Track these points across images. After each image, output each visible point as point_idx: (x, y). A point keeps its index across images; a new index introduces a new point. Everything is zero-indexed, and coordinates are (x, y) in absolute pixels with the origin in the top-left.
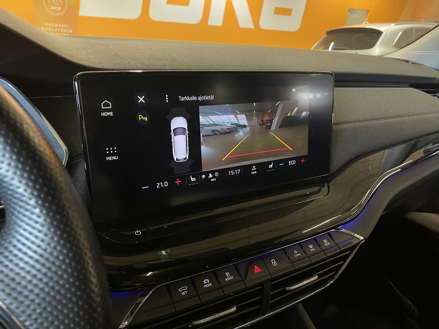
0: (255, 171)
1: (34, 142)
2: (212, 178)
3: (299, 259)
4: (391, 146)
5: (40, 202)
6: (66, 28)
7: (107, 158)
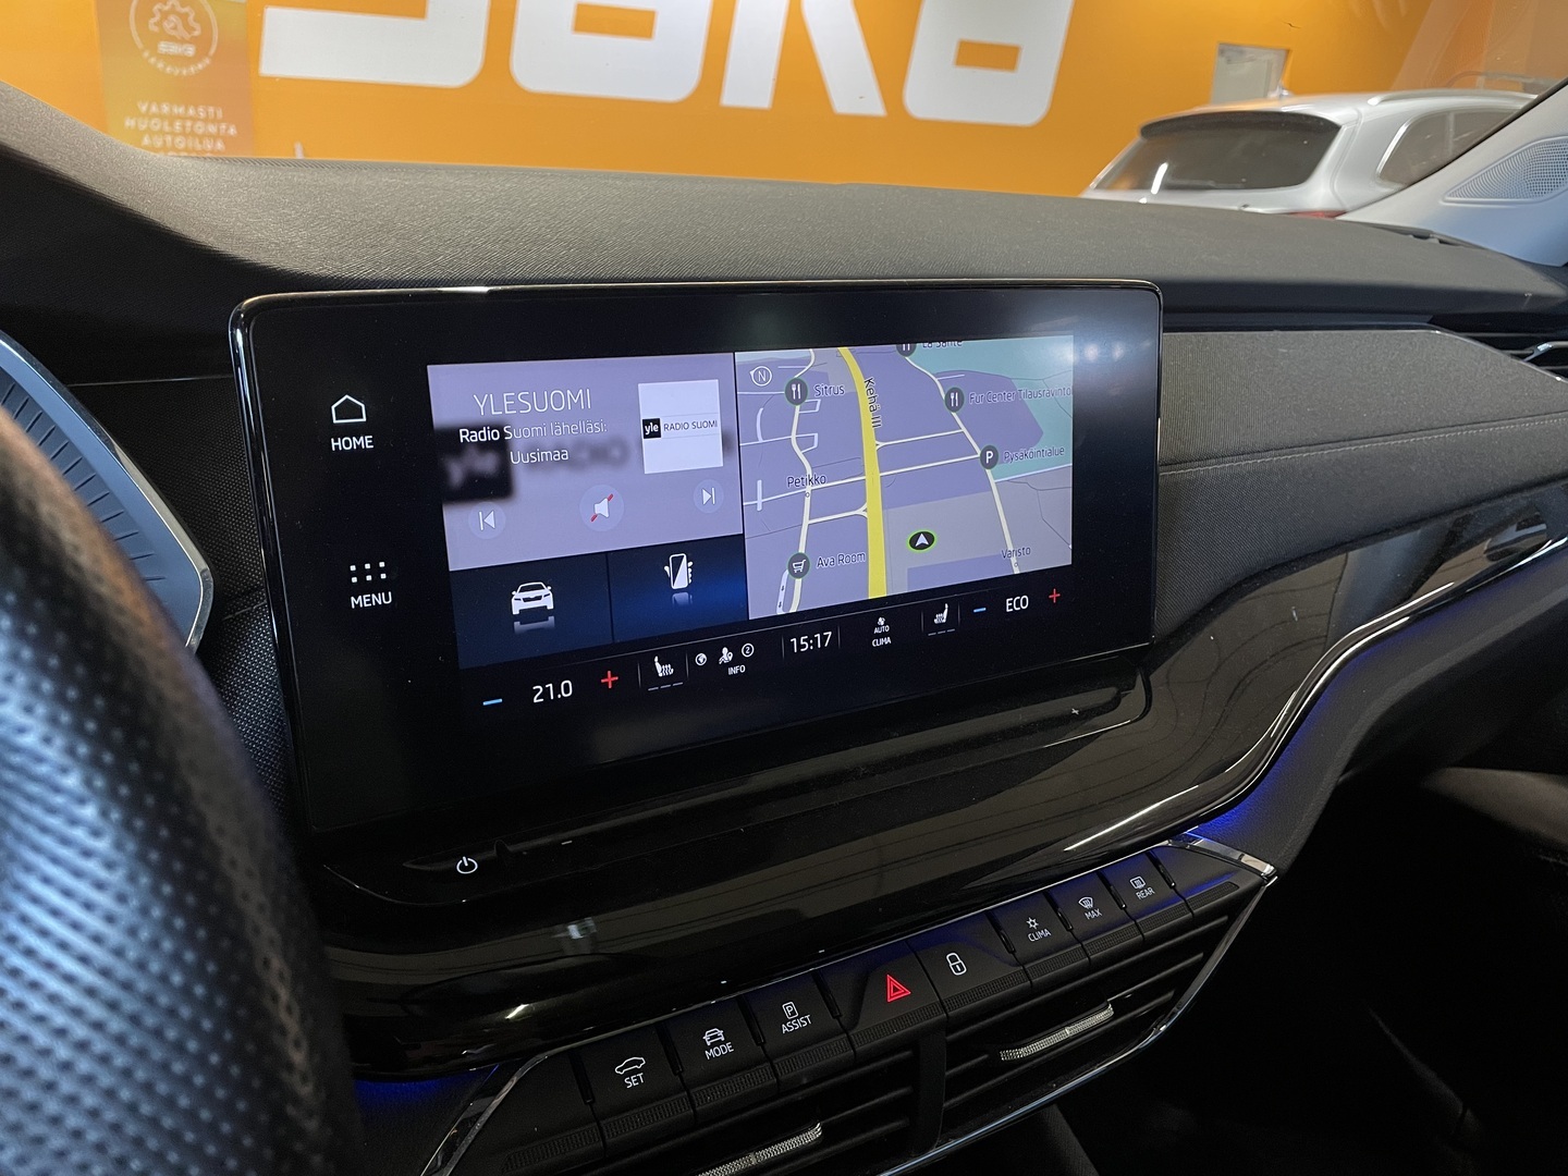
0: (884, 635)
1: (77, 567)
2: (732, 664)
3: (1045, 950)
4: (1368, 536)
5: (99, 783)
6: (215, 121)
7: (353, 598)
